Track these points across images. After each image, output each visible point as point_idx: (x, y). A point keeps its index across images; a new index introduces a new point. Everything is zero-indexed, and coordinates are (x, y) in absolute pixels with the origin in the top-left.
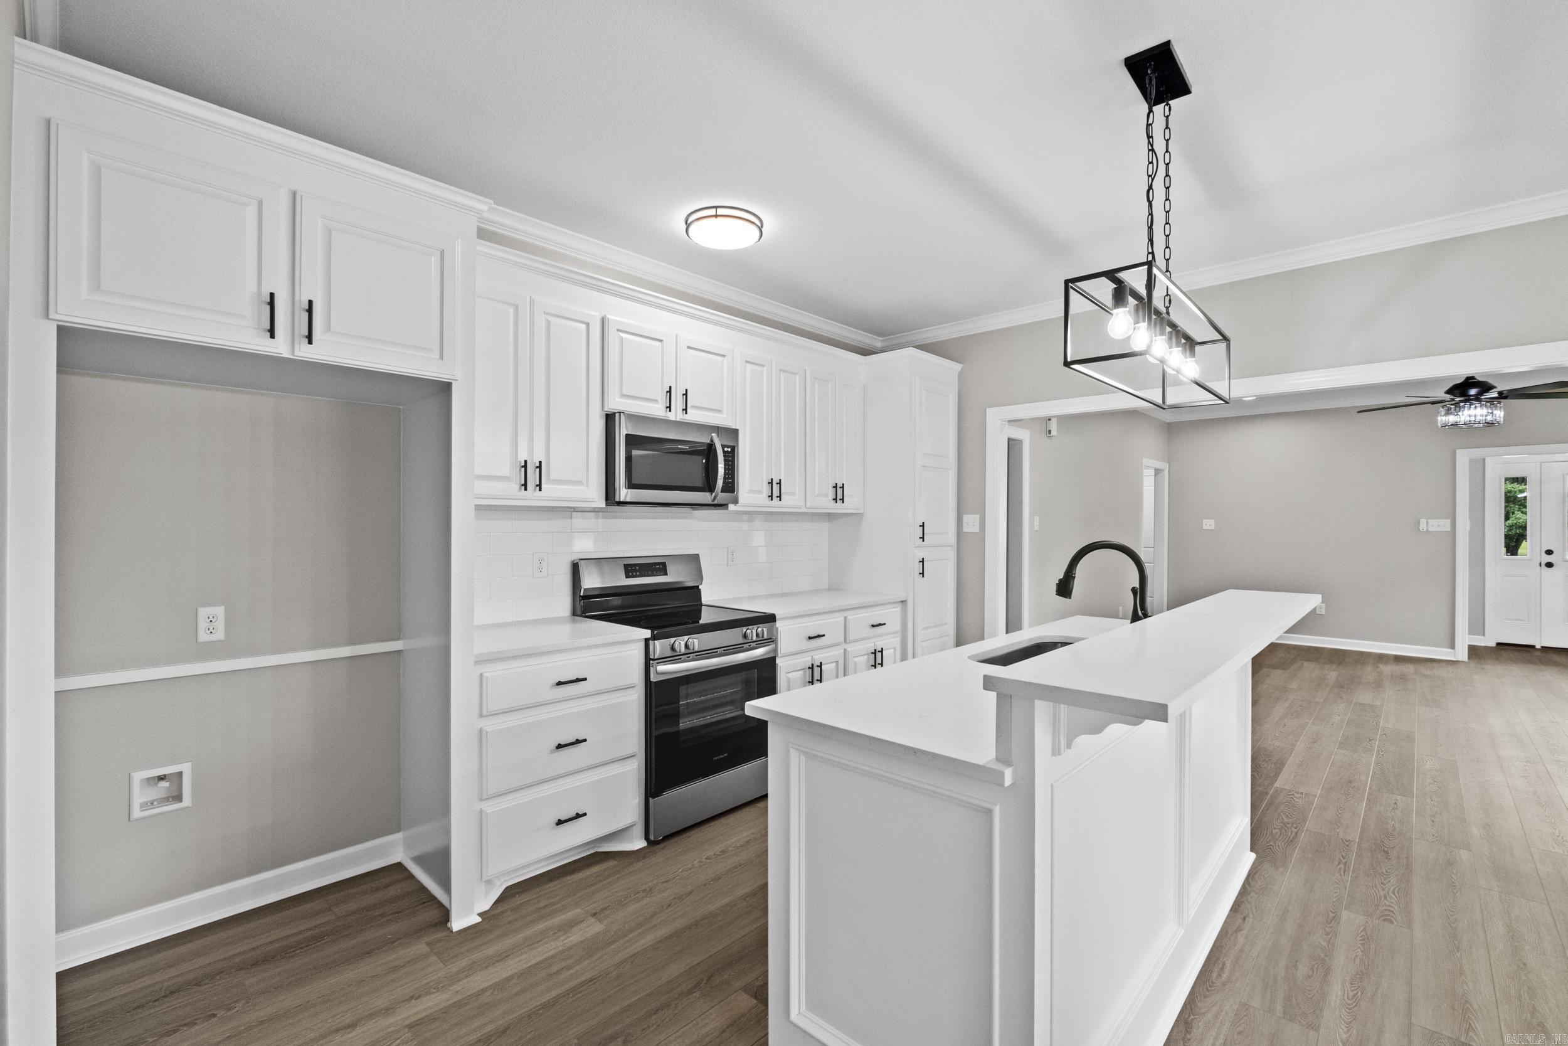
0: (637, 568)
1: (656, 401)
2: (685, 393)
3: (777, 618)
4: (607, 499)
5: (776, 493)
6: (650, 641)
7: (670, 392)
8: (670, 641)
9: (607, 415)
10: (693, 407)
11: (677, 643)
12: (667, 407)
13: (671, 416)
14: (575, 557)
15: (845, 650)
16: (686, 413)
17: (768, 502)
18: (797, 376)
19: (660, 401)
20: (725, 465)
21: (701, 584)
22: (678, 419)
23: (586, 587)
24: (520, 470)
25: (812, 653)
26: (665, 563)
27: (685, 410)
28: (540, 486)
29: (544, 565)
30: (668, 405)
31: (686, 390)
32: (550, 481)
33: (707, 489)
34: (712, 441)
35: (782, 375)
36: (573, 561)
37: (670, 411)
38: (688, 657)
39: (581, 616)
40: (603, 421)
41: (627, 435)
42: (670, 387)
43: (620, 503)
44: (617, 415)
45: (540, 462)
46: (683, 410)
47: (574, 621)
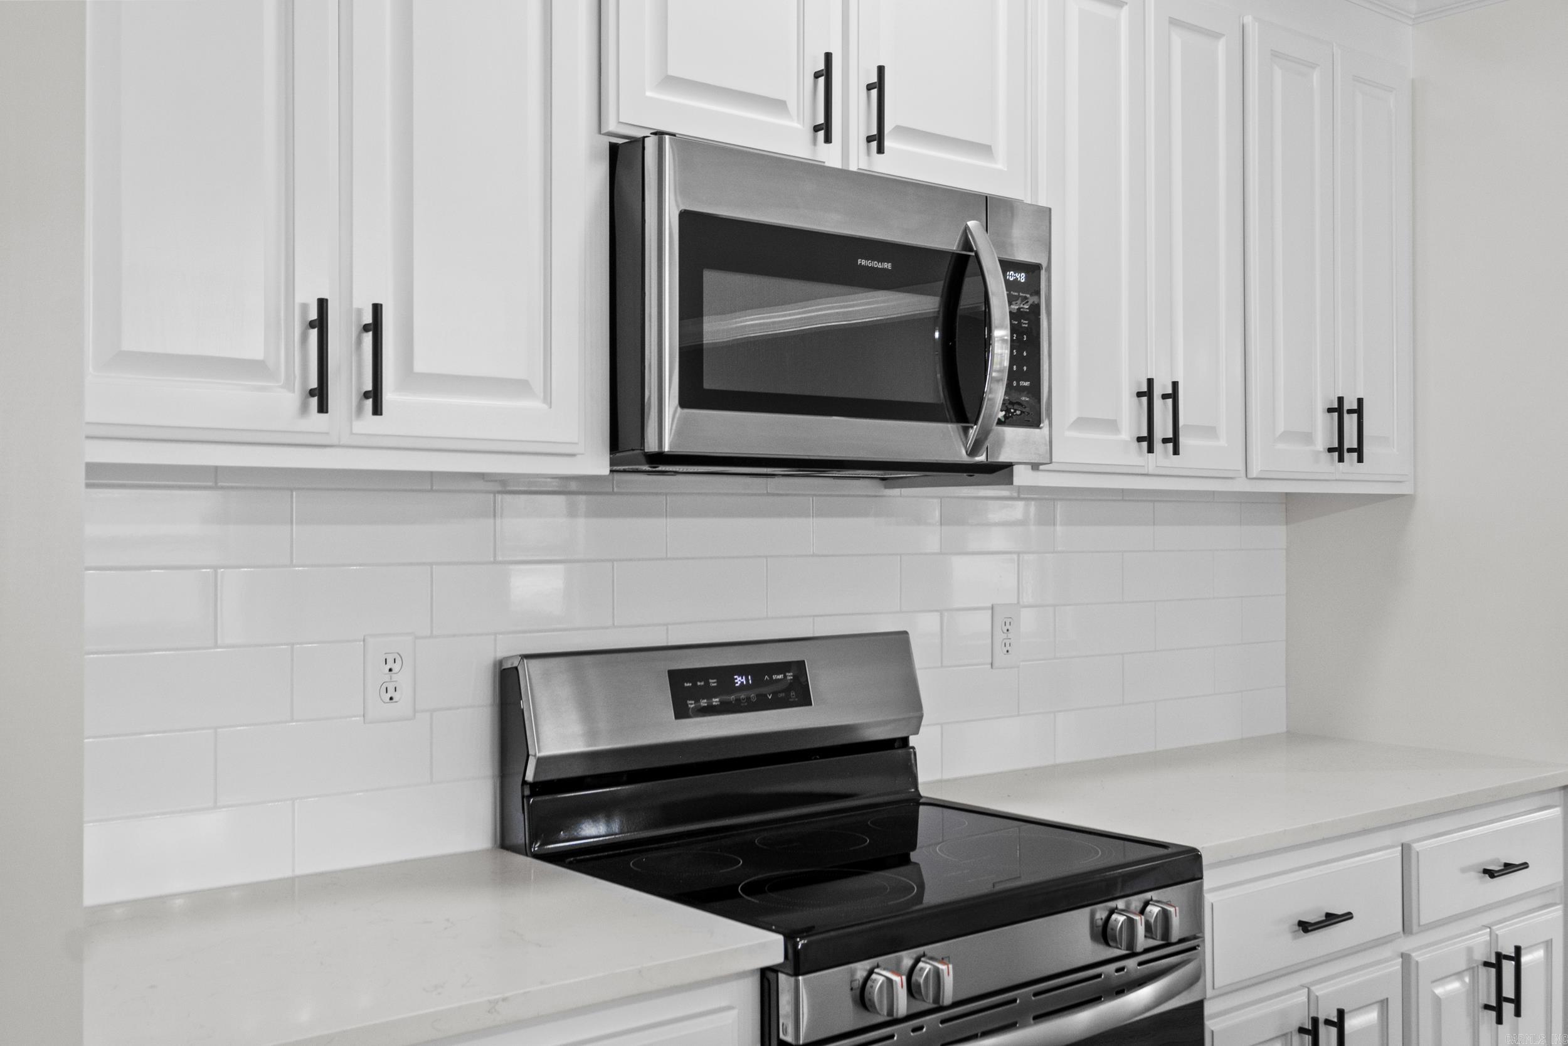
0: (713, 682)
1: (778, 105)
2: (874, 79)
3: (1205, 862)
4: (615, 445)
5: (1163, 428)
6: (782, 977)
7: (826, 73)
8: (853, 973)
9: (614, 151)
10: (904, 132)
11: (878, 979)
12: (816, 129)
13: (830, 156)
14: (509, 648)
15: (1405, 958)
16: (880, 150)
17: (1137, 457)
18: (1221, 45)
19: (792, 105)
20: (1014, 330)
21: (916, 732)
22: (853, 167)
23: (546, 752)
24: (304, 338)
25: (1307, 977)
26: (801, 665)
27: (878, 140)
28: (375, 395)
29: (403, 678)
30: (821, 120)
31: (881, 70)
32: (412, 379)
33: (949, 413)
34: (967, 244)
35: (1177, 39)
36: (501, 662)
37: (828, 139)
38: (916, 1029)
39: (525, 851)
40: (602, 169)
41: (686, 217)
42: (828, 57)
43: (659, 459)
44: (651, 144)
45: (377, 309)
46: (869, 139)
47: (504, 879)
